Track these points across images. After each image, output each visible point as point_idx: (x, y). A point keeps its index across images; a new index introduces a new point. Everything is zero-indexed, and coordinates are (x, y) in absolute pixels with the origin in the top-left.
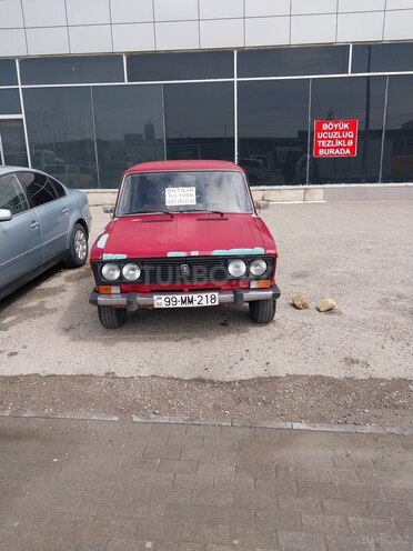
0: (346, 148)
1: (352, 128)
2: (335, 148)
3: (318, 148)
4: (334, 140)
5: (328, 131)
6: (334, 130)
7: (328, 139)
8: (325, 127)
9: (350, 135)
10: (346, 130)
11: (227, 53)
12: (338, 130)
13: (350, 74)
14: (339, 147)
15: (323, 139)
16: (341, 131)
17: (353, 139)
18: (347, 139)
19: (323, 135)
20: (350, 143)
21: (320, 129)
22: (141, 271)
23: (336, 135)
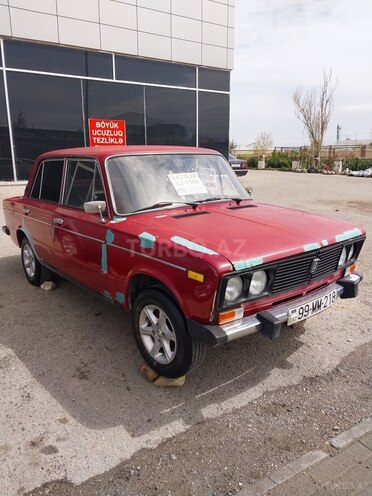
1: (121, 128)
2: (108, 145)
3: (93, 144)
4: (107, 137)
5: (101, 128)
6: (106, 129)
7: (101, 136)
8: (98, 125)
9: (120, 133)
10: (116, 129)
12: (109, 129)
13: (114, 80)
14: (112, 145)
15: (97, 136)
16: (112, 130)
17: (123, 138)
18: (118, 137)
19: (97, 132)
20: (121, 141)
21: (94, 127)
22: (268, 279)
23: (108, 133)
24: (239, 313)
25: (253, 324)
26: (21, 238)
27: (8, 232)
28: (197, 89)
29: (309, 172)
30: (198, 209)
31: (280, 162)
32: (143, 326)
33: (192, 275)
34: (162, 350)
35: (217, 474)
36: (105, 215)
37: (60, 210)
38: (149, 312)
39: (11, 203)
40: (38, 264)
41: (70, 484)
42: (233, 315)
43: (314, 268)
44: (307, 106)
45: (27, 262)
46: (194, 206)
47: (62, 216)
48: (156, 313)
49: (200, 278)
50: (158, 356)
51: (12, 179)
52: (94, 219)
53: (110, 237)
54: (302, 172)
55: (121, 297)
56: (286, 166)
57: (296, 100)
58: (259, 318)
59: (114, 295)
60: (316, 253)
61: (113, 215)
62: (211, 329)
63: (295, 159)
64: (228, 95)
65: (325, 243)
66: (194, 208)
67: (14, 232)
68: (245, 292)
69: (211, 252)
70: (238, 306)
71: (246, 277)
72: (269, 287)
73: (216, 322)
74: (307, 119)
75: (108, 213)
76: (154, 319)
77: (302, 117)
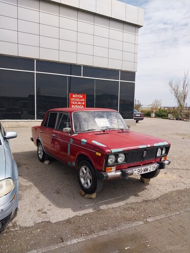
0: (82, 105)
1: (84, 98)
2: (78, 105)
3: (71, 105)
4: (77, 101)
5: (75, 98)
6: (77, 98)
7: (75, 101)
8: (74, 96)
9: (83, 100)
10: (81, 98)
11: (32, 60)
12: (79, 98)
13: (82, 77)
14: (80, 105)
15: (73, 101)
16: (80, 98)
17: (84, 102)
18: (82, 102)
19: (73, 99)
20: (83, 103)
21: (72, 97)
22: (126, 157)
23: (78, 100)
24: (114, 169)
25: (119, 173)
26: (38, 143)
27: (33, 141)
28: (120, 81)
29: (177, 119)
30: (105, 132)
31: (162, 114)
32: (81, 174)
33: (97, 153)
34: (87, 184)
35: (102, 225)
36: (70, 133)
37: (54, 131)
38: (83, 169)
39: (35, 129)
40: (44, 153)
41: (51, 223)
42: (111, 169)
43: (145, 155)
44: (176, 88)
45: (39, 152)
46: (104, 131)
47: (55, 133)
48: (86, 169)
49: (100, 154)
50: (86, 186)
51: (34, 119)
52: (67, 135)
53: (72, 141)
54: (173, 119)
55: (74, 164)
56: (165, 116)
57: (171, 84)
58: (121, 171)
59: (71, 163)
60: (145, 149)
61: (73, 133)
62: (103, 173)
63: (170, 113)
64: (134, 83)
65: (149, 146)
66: (104, 132)
67: (35, 140)
68: (116, 161)
69: (104, 146)
70: (113, 166)
71: (117, 155)
72: (126, 160)
73: (105, 171)
74: (176, 94)
75: (72, 132)
76: (85, 171)
77: (174, 93)
